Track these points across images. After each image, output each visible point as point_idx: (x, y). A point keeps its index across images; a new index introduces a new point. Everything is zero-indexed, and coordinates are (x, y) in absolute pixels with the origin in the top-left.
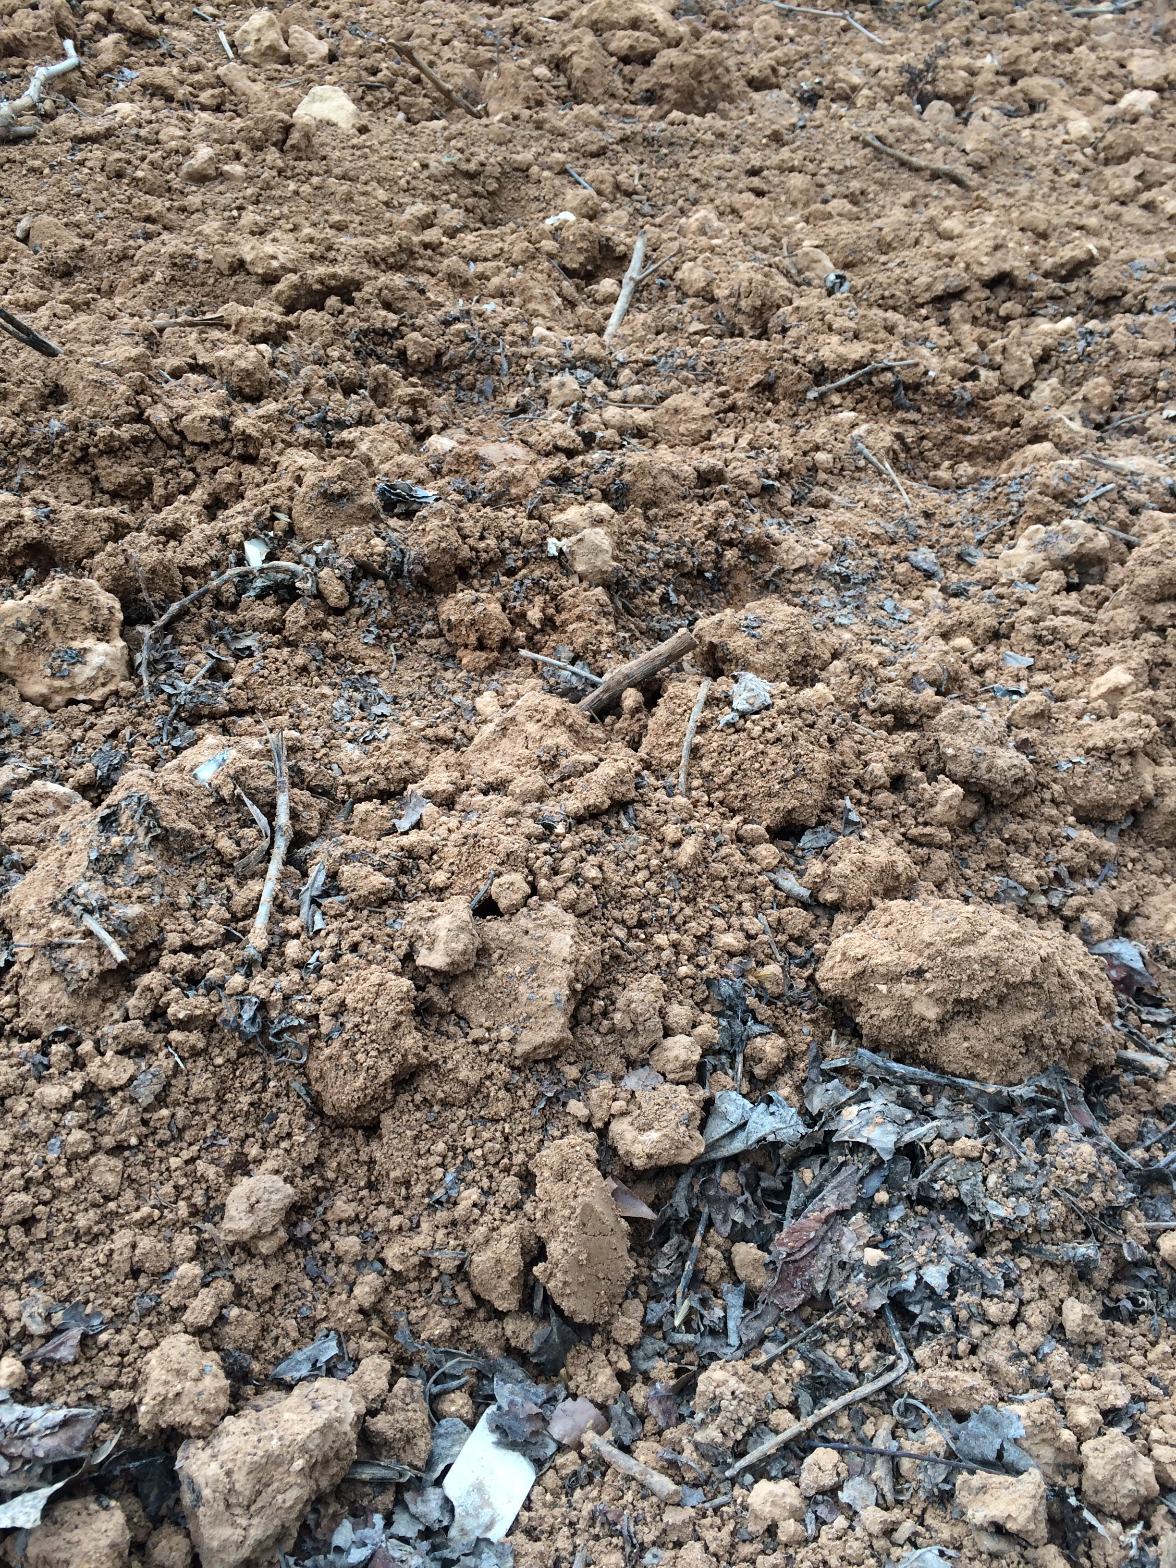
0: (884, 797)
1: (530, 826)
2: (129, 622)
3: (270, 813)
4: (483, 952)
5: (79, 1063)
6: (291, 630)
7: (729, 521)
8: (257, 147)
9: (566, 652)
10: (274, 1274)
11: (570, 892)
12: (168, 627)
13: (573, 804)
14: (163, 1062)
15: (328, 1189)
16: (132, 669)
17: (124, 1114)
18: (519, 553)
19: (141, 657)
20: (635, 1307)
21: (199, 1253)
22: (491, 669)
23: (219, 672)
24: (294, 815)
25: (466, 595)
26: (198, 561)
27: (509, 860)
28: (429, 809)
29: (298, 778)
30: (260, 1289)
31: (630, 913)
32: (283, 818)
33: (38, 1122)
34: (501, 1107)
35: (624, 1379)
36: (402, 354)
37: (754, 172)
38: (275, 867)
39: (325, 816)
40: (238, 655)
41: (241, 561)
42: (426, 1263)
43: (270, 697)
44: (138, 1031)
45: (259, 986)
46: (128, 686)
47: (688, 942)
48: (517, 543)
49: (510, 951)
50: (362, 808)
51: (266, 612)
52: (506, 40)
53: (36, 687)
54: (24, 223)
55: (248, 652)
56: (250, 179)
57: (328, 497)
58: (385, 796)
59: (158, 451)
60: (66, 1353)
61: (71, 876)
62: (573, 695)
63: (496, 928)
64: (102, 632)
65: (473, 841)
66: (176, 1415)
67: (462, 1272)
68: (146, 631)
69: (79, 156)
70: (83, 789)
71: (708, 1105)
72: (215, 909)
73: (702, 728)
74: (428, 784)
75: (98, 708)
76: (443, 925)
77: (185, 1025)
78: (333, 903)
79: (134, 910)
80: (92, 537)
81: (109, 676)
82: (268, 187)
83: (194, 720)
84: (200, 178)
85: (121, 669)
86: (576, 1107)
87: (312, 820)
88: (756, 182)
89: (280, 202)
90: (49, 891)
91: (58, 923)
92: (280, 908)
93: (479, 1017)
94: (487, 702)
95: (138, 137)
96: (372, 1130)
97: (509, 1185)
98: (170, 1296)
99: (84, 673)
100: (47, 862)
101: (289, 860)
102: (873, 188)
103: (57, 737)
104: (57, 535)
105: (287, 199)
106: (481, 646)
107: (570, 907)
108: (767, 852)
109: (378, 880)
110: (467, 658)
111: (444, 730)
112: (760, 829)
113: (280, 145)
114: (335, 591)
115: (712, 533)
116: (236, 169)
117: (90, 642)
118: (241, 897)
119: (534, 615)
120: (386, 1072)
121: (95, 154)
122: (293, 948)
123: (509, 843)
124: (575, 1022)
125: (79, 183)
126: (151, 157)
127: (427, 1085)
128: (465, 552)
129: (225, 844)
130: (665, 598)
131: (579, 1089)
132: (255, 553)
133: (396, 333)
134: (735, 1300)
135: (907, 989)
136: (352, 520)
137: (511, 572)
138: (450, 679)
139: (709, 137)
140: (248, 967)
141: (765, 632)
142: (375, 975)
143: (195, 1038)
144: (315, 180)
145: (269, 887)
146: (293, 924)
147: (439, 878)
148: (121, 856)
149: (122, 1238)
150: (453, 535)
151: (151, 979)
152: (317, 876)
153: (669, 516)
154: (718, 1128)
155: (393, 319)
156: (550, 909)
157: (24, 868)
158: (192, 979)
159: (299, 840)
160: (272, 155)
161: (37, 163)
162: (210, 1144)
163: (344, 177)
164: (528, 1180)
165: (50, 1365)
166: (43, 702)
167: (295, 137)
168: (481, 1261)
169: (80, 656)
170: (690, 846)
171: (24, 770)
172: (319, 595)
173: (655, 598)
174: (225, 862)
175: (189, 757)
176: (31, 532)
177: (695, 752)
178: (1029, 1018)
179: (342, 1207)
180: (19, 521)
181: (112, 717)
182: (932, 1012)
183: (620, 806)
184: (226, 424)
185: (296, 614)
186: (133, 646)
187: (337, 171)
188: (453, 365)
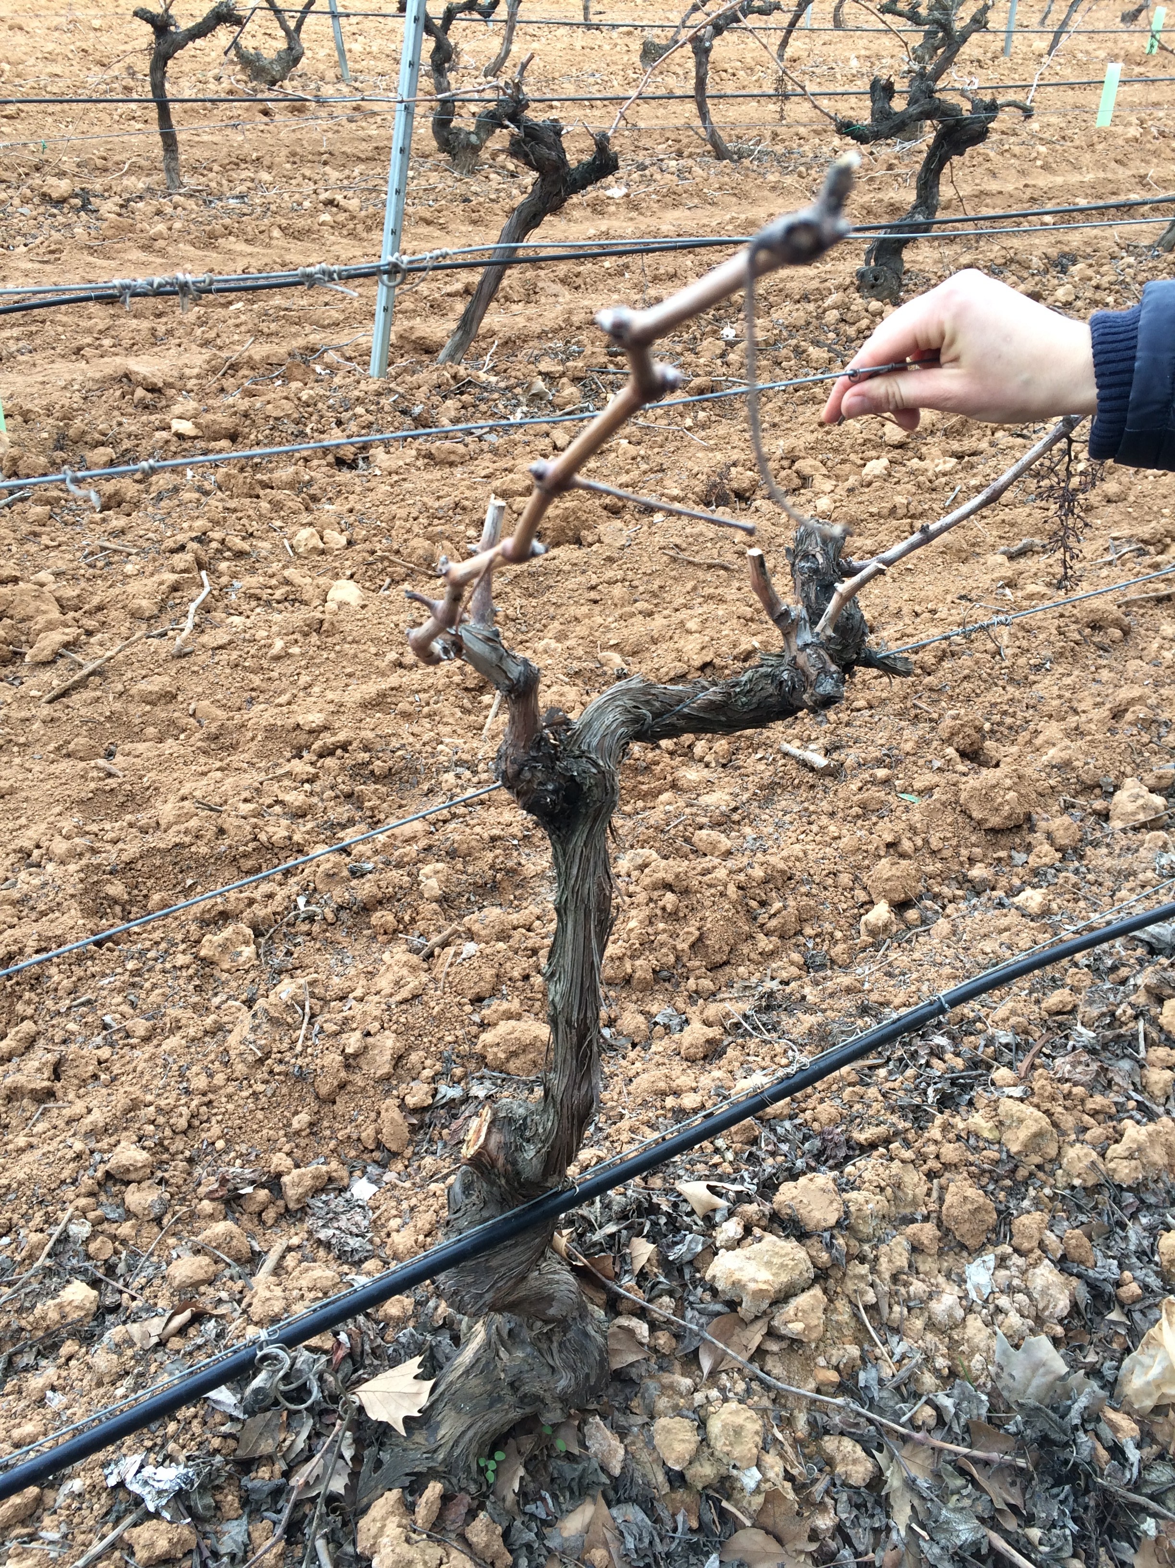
0: (519, 984)
1: (384, 1007)
2: (256, 936)
3: (303, 1009)
4: (366, 1047)
5: (250, 1086)
6: (314, 934)
7: (501, 859)
8: (306, 635)
9: (417, 933)
10: (307, 1141)
11: (395, 1027)
12: (271, 938)
13: (398, 998)
14: (274, 1085)
15: (322, 1119)
16: (258, 955)
17: (264, 1099)
18: (402, 892)
19: (261, 951)
20: (411, 1148)
21: (285, 1135)
22: (389, 942)
23: (289, 953)
24: (311, 1008)
25: (378, 914)
26: (280, 909)
27: (375, 1018)
28: (354, 1002)
29: (313, 995)
30: (303, 1144)
31: (416, 1032)
32: (307, 1010)
33: (241, 1102)
34: (371, 1093)
35: (406, 1167)
36: (372, 772)
37: (593, 588)
38: (305, 1025)
39: (322, 1007)
40: (295, 945)
41: (296, 907)
42: (349, 1137)
43: (307, 961)
44: (266, 1076)
45: (300, 1061)
46: (257, 963)
47: (434, 1040)
48: (401, 888)
49: (374, 1046)
50: (333, 1004)
51: (305, 927)
52: (450, 513)
53: (226, 966)
54: (192, 707)
55: (299, 944)
56: (302, 654)
57: (328, 876)
58: (341, 999)
59: (264, 851)
60: (252, 1158)
61: (245, 1033)
62: (417, 951)
63: (370, 1040)
64: (246, 943)
65: (364, 1013)
66: (281, 1168)
67: (359, 1139)
68: (262, 940)
69: (216, 659)
70: (244, 1002)
71: (436, 1089)
72: (287, 1040)
73: (451, 965)
74: (355, 994)
75: (247, 971)
76: (352, 1041)
77: (279, 1074)
78: (321, 1036)
79: (263, 1042)
80: (242, 906)
81: (250, 959)
82: (313, 658)
83: (280, 973)
84: (277, 658)
85: (254, 956)
86: (395, 1092)
87: (317, 1009)
88: (593, 595)
89: (318, 666)
90: (239, 1038)
91: (242, 1047)
92: (307, 1039)
93: (365, 1067)
94: (386, 956)
95: (244, 640)
96: (334, 1103)
97: (373, 1115)
98: (278, 1146)
99: (241, 959)
100: (237, 1030)
101: (309, 1023)
102: (670, 582)
103: (234, 984)
104: (230, 907)
105: (322, 663)
106: (385, 933)
107: (395, 1032)
108: (468, 1008)
109: (335, 1028)
110: (380, 938)
111: (370, 969)
112: (466, 1000)
113: (318, 631)
114: (330, 917)
115: (492, 867)
116: (295, 650)
117: (243, 948)
118: (294, 1036)
119: (407, 918)
120: (336, 1083)
121: (223, 657)
122: (309, 1050)
123: (378, 1013)
124: (395, 1067)
125: (217, 675)
126: (252, 652)
127: (349, 1088)
128: (380, 895)
129: (290, 1020)
130: (468, 899)
131: (396, 1087)
132: (301, 901)
133: (370, 763)
134: (440, 1145)
135: (495, 1049)
136: (338, 883)
137: (399, 900)
138: (375, 947)
139: (567, 568)
140: (296, 1056)
141: (486, 922)
142: (332, 1056)
143: (282, 1078)
144: (337, 648)
145: (302, 1032)
146: (309, 1043)
147: (354, 1026)
148: (259, 1026)
149: (265, 1131)
150: (375, 890)
151: (269, 1061)
152: (317, 1027)
153: (476, 859)
154: (438, 1097)
155: (366, 756)
156: (387, 1032)
157: (230, 1032)
158: (281, 1061)
159: (313, 1016)
160: (314, 638)
161: (196, 668)
162: (288, 1107)
163: (354, 641)
164: (379, 1113)
165: (249, 1162)
166: (228, 971)
167: (326, 626)
168: (364, 1135)
169: (240, 954)
170: (437, 1009)
171: (224, 997)
172: (325, 919)
173: (464, 900)
174: (289, 1025)
175: (279, 988)
176: (221, 908)
177: (448, 974)
178: (531, 1056)
179: (326, 1124)
180: (216, 904)
181: (252, 974)
182: (502, 1056)
183: (415, 997)
184: (290, 838)
185: (316, 928)
186: (258, 946)
187: (350, 639)
188: (397, 773)
